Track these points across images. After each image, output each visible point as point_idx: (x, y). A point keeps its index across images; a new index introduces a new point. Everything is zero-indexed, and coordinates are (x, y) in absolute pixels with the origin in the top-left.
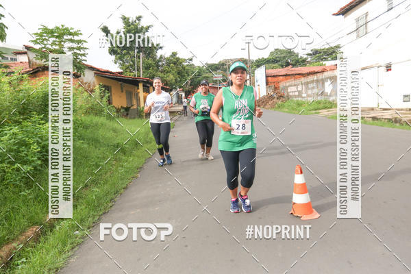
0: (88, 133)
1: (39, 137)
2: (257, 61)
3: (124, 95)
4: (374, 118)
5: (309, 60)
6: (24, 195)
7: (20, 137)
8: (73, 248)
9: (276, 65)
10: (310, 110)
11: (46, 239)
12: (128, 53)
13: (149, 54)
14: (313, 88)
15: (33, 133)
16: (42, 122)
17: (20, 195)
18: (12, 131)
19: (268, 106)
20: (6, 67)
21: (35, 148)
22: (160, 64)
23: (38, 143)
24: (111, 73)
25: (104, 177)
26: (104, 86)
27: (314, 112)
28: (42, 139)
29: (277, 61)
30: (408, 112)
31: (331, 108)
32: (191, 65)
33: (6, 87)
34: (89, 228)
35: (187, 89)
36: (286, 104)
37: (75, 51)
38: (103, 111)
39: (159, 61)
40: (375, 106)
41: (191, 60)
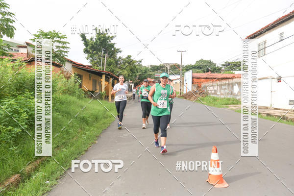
0: (63, 108)
1: (28, 108)
2: (186, 66)
3: (91, 82)
4: (268, 115)
5: (223, 69)
6: (12, 150)
7: (15, 107)
8: (43, 194)
9: (200, 70)
10: (223, 105)
11: (24, 185)
12: (97, 53)
13: (111, 55)
14: (225, 89)
15: (24, 104)
16: (32, 97)
17: (9, 150)
18: (9, 103)
19: (192, 99)
20: (11, 56)
21: (24, 116)
22: (119, 62)
23: (27, 112)
24: (84, 66)
25: (72, 141)
26: (78, 75)
27: (225, 106)
28: (30, 110)
29: (201, 68)
30: (292, 112)
31: (237, 104)
32: (140, 65)
33: (10, 70)
34: (57, 179)
35: (136, 81)
36: (205, 98)
37: (61, 49)
38: (75, 92)
39: (118, 60)
40: (269, 105)
41: (141, 62)
